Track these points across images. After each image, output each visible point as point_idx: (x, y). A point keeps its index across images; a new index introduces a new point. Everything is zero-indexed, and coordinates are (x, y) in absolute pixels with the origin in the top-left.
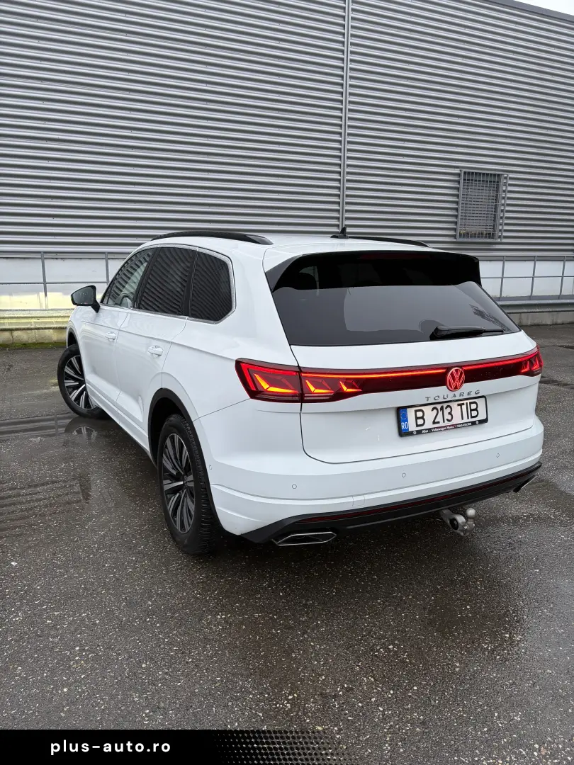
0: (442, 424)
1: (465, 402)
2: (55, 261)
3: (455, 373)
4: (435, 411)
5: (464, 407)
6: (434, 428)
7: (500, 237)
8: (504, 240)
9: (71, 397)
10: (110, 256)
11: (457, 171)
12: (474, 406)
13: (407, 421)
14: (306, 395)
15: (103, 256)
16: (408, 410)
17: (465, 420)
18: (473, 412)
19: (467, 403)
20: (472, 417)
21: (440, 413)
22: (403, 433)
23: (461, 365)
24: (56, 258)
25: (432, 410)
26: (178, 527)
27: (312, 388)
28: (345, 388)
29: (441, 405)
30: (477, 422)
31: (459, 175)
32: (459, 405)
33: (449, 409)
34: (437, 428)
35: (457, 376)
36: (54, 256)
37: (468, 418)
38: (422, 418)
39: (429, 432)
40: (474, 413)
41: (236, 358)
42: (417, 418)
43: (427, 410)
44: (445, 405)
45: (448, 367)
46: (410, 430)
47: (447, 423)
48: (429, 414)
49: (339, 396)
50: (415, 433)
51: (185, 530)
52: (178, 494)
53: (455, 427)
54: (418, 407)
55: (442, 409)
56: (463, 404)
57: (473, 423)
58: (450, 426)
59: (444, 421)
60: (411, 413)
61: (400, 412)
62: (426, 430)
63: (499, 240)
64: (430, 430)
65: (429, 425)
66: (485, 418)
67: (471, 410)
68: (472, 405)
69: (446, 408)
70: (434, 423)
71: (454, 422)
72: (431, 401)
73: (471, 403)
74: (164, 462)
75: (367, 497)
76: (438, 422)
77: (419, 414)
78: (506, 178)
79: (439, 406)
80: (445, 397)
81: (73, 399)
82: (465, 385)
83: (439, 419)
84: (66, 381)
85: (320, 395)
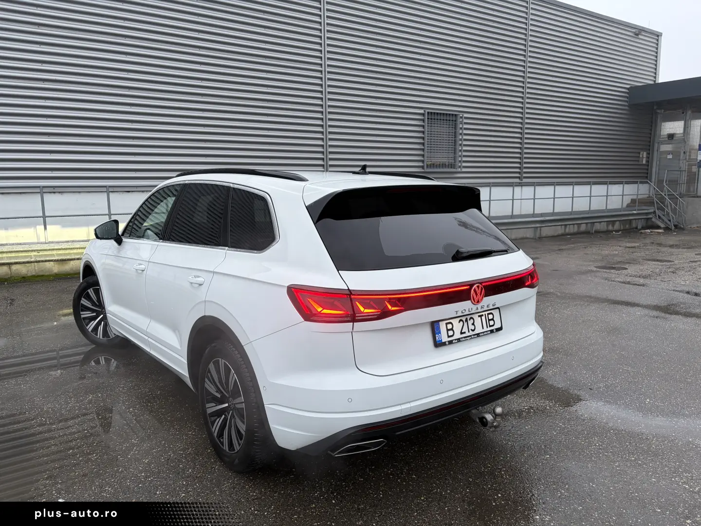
0: (467, 334)
1: (484, 313)
2: (53, 195)
3: (477, 289)
4: (461, 322)
5: (483, 318)
6: (462, 338)
7: (460, 167)
8: (464, 170)
9: (88, 328)
10: (111, 189)
11: (422, 111)
12: (491, 317)
13: (440, 332)
14: (357, 315)
15: (105, 189)
16: (440, 323)
17: (485, 329)
18: (490, 322)
19: (485, 314)
20: (490, 326)
21: (466, 324)
22: (438, 344)
23: (480, 282)
24: (54, 192)
25: (459, 322)
26: (226, 447)
27: (362, 309)
28: (390, 307)
29: (465, 317)
30: (495, 331)
31: (423, 115)
32: (479, 316)
33: (472, 320)
34: (464, 337)
35: (478, 292)
36: (51, 190)
37: (487, 327)
38: (452, 329)
39: (458, 342)
40: (492, 323)
41: (287, 285)
42: (448, 330)
43: (455, 322)
44: (469, 317)
45: (471, 284)
46: (443, 341)
47: (471, 333)
48: (457, 325)
49: (384, 314)
50: (447, 343)
51: (234, 450)
52: (223, 416)
53: (478, 335)
54: (448, 321)
55: (466, 320)
56: (483, 315)
57: (492, 331)
58: (474, 335)
59: (469, 332)
60: (443, 326)
61: (434, 326)
62: (456, 340)
63: (459, 170)
64: (459, 340)
65: (457, 335)
66: (500, 326)
67: (489, 320)
68: (489, 316)
69: (470, 320)
70: (462, 333)
71: (476, 332)
72: (460, 314)
73: (488, 314)
74: (206, 385)
75: (413, 404)
76: (465, 333)
77: (450, 326)
78: (461, 117)
79: (464, 319)
80: (470, 310)
81: (90, 330)
82: (485, 299)
83: (465, 329)
84: (81, 313)
85: (368, 314)
